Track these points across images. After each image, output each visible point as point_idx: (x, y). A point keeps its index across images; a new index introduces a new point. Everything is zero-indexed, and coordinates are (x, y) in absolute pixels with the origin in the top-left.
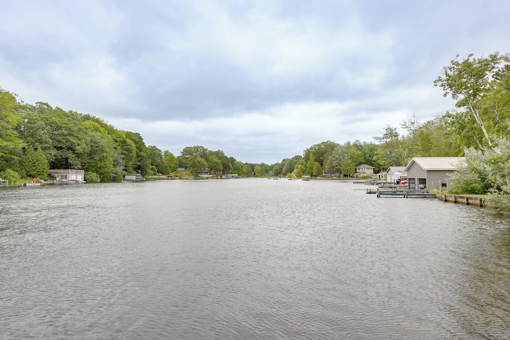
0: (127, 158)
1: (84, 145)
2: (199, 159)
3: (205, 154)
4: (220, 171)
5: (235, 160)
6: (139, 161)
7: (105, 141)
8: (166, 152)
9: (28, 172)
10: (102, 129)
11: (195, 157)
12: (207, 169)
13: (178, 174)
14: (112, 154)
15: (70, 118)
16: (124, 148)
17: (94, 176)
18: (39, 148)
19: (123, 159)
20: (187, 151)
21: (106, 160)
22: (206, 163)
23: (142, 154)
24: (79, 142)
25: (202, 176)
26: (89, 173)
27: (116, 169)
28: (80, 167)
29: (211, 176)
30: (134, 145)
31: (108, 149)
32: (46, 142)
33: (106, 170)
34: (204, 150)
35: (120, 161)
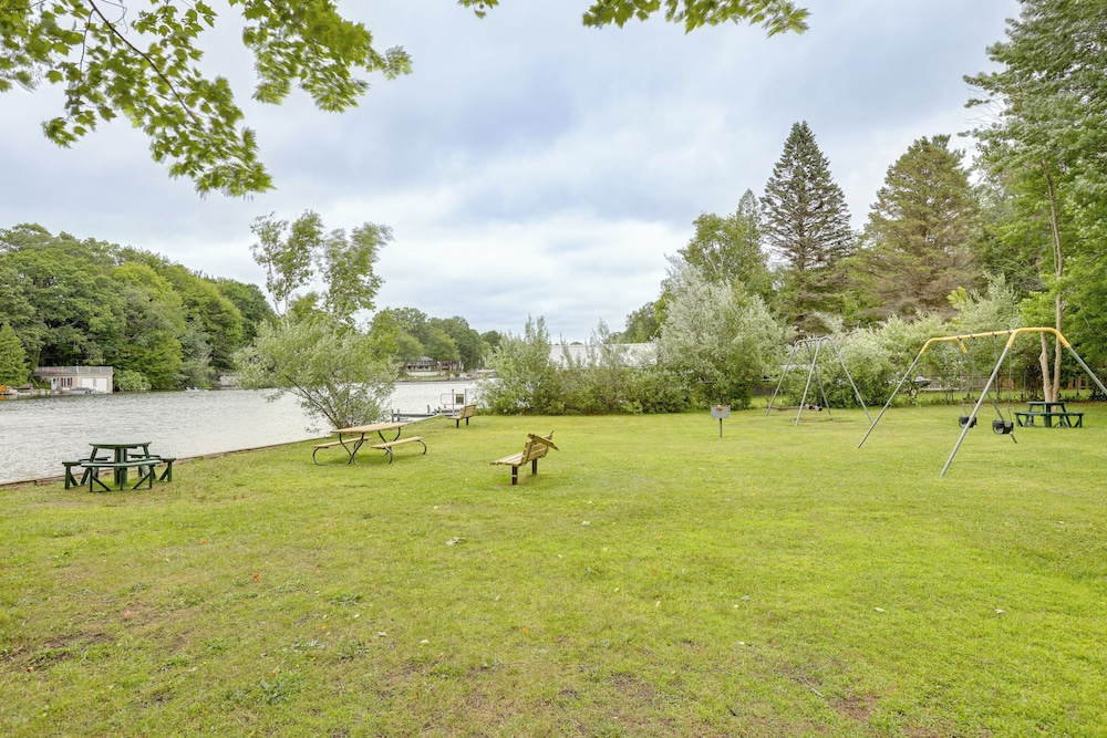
0: (221, 339)
1: (109, 316)
2: (405, 337)
3: (420, 326)
4: (455, 362)
7: (165, 305)
10: (158, 280)
12: (426, 359)
14: (176, 328)
15: (82, 259)
16: (213, 317)
17: (135, 378)
18: (7, 324)
19: (210, 341)
21: (162, 345)
22: (420, 346)
24: (97, 309)
25: (413, 374)
26: (125, 372)
27: (188, 363)
28: (102, 361)
29: (435, 373)
30: (237, 312)
31: (167, 323)
32: (20, 311)
33: (164, 366)
34: (420, 317)
35: (202, 345)
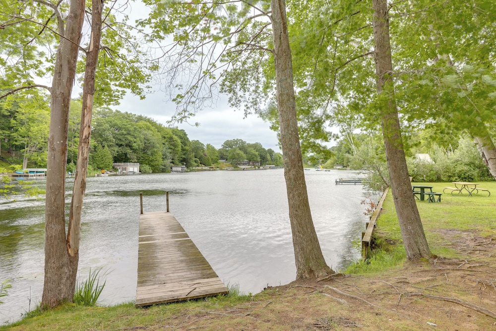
0: (174, 152)
1: (139, 142)
2: (238, 151)
3: (243, 147)
4: (258, 162)
5: (273, 151)
6: (184, 154)
7: (156, 138)
8: (208, 145)
9: (98, 165)
10: (153, 128)
11: (235, 150)
12: (246, 160)
13: (219, 166)
14: (161, 149)
15: (128, 120)
16: (171, 143)
17: (147, 167)
18: (106, 146)
19: (171, 153)
20: (228, 144)
21: (156, 154)
22: (244, 155)
23: (187, 148)
24: (135, 140)
25: (241, 167)
26: (143, 165)
27: (164, 162)
28: (136, 160)
29: (250, 167)
30: (179, 141)
31: (158, 145)
32: (110, 141)
33: (156, 163)
34: (243, 143)
35: (168, 154)
